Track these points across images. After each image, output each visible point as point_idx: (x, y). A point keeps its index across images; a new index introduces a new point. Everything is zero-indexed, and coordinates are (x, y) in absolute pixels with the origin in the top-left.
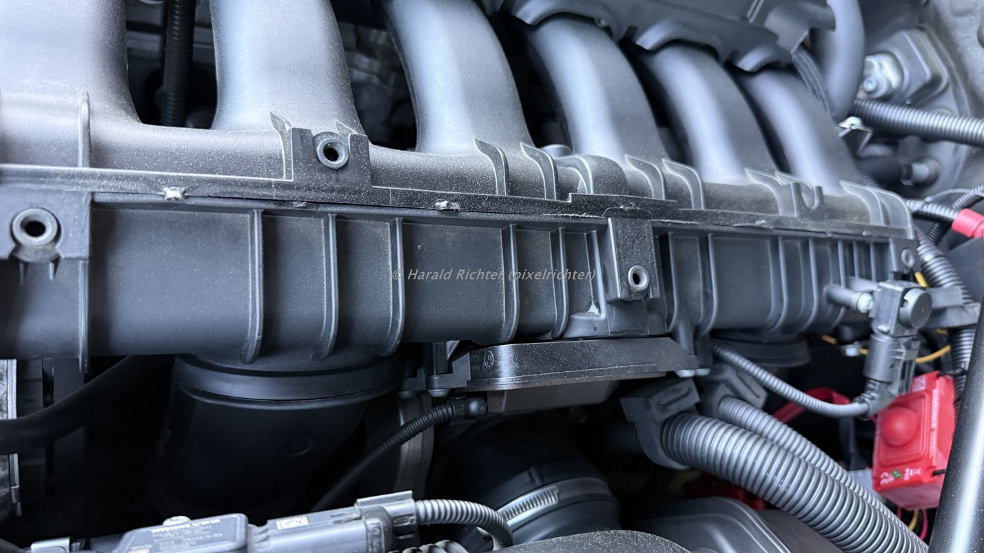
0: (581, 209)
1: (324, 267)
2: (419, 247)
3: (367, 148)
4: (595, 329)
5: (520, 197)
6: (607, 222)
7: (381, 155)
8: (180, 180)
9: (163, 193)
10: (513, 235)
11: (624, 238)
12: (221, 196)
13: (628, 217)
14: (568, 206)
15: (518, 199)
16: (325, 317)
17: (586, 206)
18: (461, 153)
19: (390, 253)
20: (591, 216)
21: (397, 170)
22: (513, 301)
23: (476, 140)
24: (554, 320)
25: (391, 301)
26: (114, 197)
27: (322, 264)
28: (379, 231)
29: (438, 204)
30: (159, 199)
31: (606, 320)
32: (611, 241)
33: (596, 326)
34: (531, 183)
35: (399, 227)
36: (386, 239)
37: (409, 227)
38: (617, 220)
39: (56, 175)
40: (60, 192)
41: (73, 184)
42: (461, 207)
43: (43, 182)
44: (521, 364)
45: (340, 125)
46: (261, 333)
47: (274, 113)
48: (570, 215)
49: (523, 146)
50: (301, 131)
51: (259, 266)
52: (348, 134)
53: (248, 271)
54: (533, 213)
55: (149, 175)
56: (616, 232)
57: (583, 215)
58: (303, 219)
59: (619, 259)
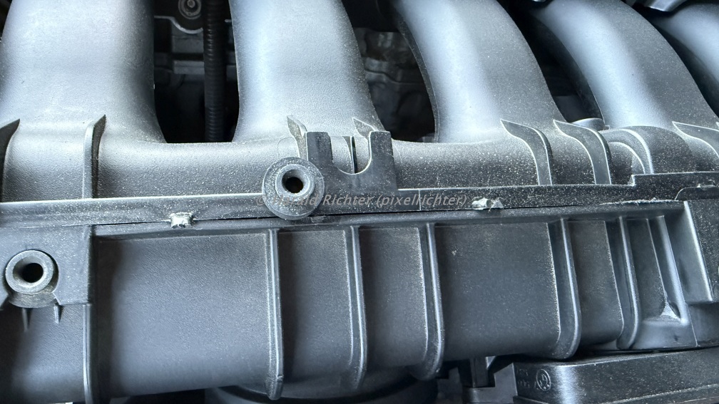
0: (648, 193)
1: (349, 286)
2: (454, 253)
3: (391, 146)
4: (676, 338)
5: (573, 185)
6: (683, 206)
7: (403, 150)
8: (188, 203)
9: (170, 220)
10: (566, 232)
11: (707, 224)
12: (232, 217)
13: (708, 198)
14: (632, 190)
15: (569, 187)
16: (352, 344)
17: (654, 189)
18: (490, 139)
19: (421, 263)
20: (662, 201)
21: (423, 166)
22: (572, 312)
23: (505, 123)
24: (621, 327)
25: (426, 321)
26: (116, 228)
27: (345, 283)
28: (407, 238)
29: (475, 203)
30: (166, 227)
31: (689, 327)
32: (690, 229)
33: (677, 334)
34: (577, 165)
35: (431, 234)
36: (416, 246)
37: (442, 233)
38: (695, 202)
39: (56, 209)
40: (57, 228)
41: (72, 219)
42: (504, 203)
43: (41, 219)
44: (588, 389)
45: (359, 122)
46: (282, 373)
47: (289, 117)
48: (636, 202)
49: (557, 123)
50: (317, 134)
51: (276, 294)
52: (368, 133)
53: (266, 298)
54: (591, 203)
55: (154, 201)
56: (697, 218)
57: (652, 201)
58: (323, 232)
59: (704, 252)
